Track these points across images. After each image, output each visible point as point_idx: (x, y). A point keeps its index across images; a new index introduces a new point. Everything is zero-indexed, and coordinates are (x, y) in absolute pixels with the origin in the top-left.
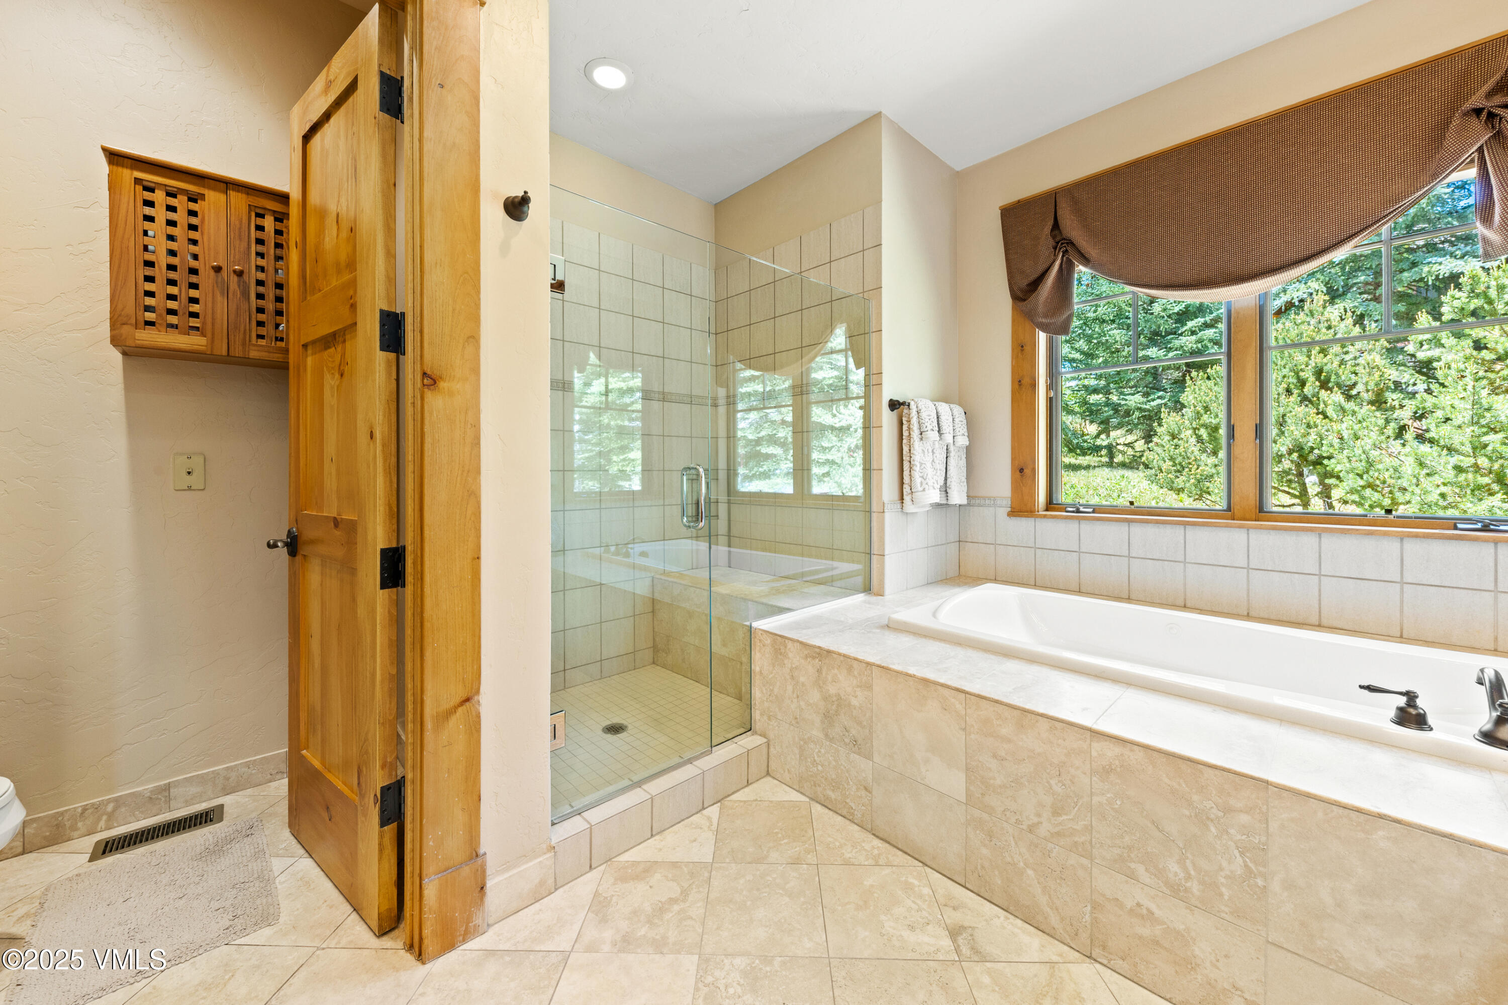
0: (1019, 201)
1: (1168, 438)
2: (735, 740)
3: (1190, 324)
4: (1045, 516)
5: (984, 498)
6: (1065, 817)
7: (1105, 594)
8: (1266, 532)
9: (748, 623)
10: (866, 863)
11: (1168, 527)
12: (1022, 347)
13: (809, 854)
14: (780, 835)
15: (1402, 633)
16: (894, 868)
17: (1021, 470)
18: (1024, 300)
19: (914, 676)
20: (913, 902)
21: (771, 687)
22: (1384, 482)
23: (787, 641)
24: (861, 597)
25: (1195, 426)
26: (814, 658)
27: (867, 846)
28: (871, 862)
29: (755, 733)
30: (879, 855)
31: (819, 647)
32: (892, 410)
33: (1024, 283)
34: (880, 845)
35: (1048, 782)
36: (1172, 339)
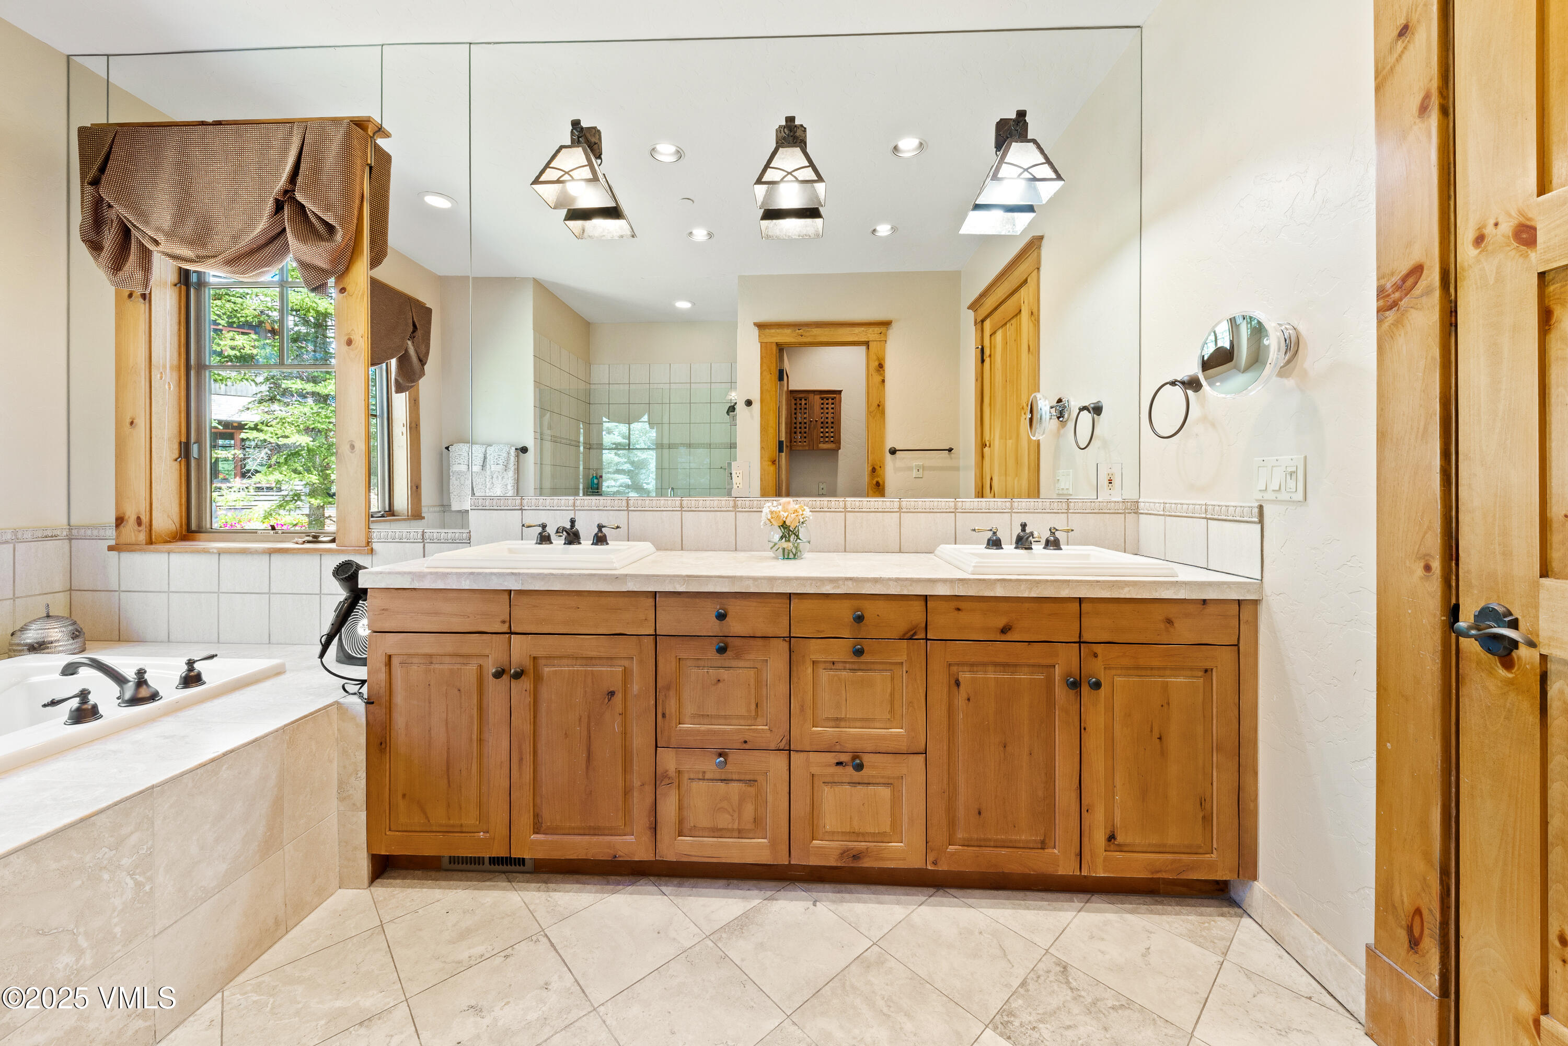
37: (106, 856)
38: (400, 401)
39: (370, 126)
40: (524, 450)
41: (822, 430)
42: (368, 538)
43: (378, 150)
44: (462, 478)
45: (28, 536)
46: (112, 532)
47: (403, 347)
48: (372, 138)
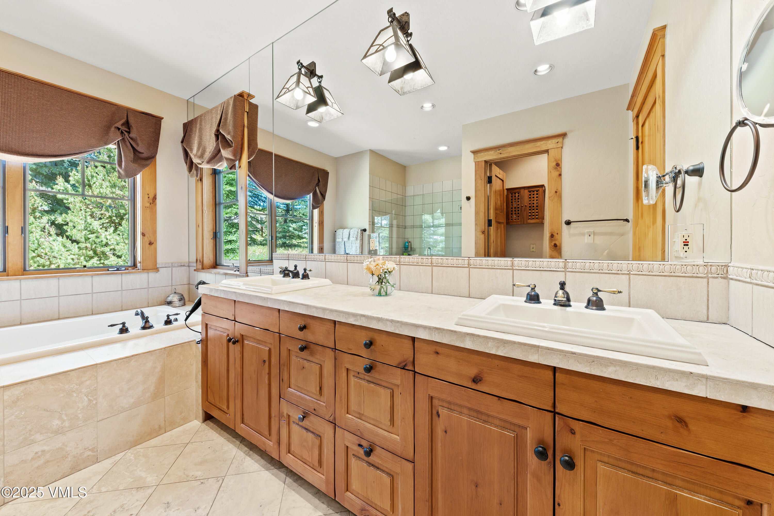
15: (92, 313)
22: (46, 255)
37: (75, 387)
38: (316, 212)
39: (244, 95)
40: (365, 230)
41: (530, 211)
42: (247, 271)
43: (250, 104)
44: (340, 245)
45: (176, 265)
46: (195, 264)
47: (314, 189)
48: (247, 100)
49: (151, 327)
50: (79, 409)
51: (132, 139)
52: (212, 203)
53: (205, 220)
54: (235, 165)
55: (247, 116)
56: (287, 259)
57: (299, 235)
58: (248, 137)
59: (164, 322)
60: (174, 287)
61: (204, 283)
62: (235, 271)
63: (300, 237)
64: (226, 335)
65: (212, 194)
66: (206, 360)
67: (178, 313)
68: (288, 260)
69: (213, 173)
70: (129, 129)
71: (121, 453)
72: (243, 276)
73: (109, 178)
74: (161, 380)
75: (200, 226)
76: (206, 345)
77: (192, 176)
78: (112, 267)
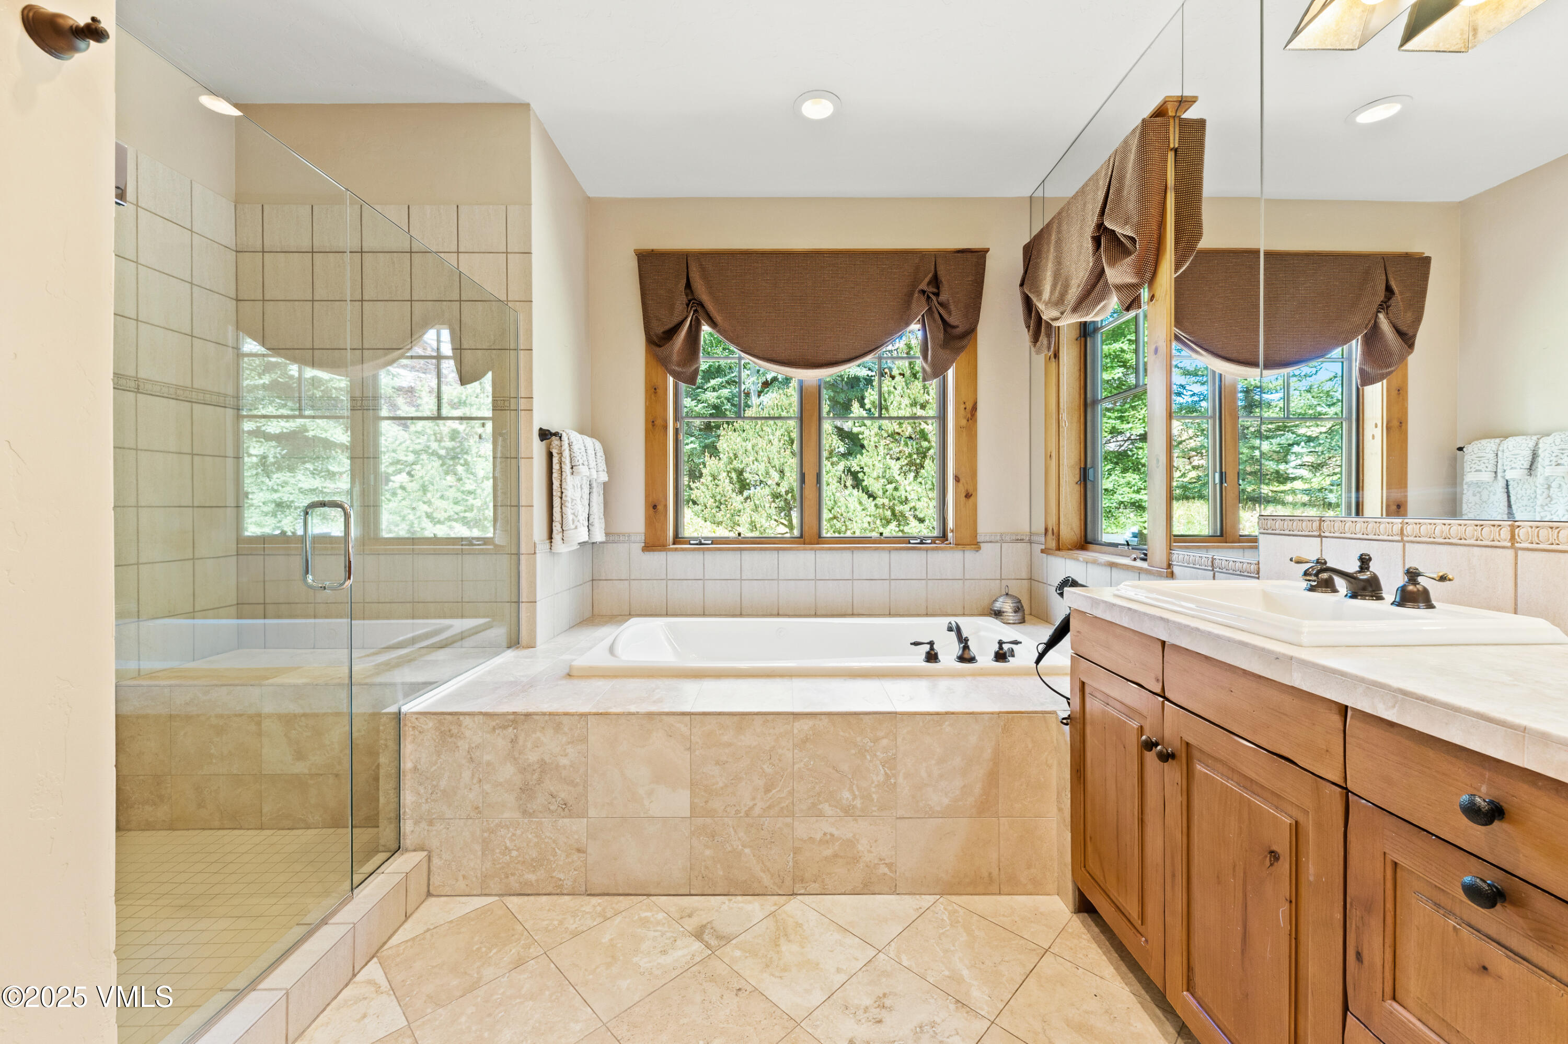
0: (653, 250)
1: (710, 478)
2: (379, 871)
3: (713, 382)
4: (676, 549)
5: (618, 535)
6: (774, 791)
7: (724, 613)
8: (824, 552)
9: (393, 709)
10: (595, 923)
11: (768, 552)
12: (655, 389)
13: (529, 948)
14: (484, 949)
15: (890, 612)
16: (623, 913)
17: (655, 507)
18: (660, 346)
19: (638, 713)
20: (654, 931)
21: (434, 783)
22: (842, 515)
23: (461, 718)
24: (510, 655)
25: (729, 470)
26: (505, 727)
27: (587, 909)
28: (599, 920)
29: (407, 850)
30: (604, 910)
31: (514, 713)
32: (542, 441)
33: (660, 330)
34: (600, 901)
35: (762, 768)
36: (700, 392)
37: (868, 744)
38: (1375, 394)
39: (1169, 107)
42: (1169, 560)
45: (1008, 538)
46: (1043, 539)
47: (1370, 321)
48: (1174, 117)
49: (972, 660)
50: (873, 785)
51: (941, 304)
52: (1077, 403)
53: (1064, 442)
54: (1139, 296)
55: (1175, 158)
56: (1316, 533)
57: (1277, 472)
58: (1177, 214)
59: (993, 655)
60: (1004, 583)
61: (1074, 584)
62: (1135, 559)
63: (1282, 478)
64: (1135, 725)
65: (1078, 384)
66: (1082, 769)
67: (1019, 640)
68: (1320, 536)
69: (1080, 336)
70: (938, 288)
71: (928, 896)
72: (1159, 575)
73: (908, 391)
74: (992, 778)
75: (1052, 457)
76: (1082, 732)
77: (1038, 352)
78: (915, 538)
